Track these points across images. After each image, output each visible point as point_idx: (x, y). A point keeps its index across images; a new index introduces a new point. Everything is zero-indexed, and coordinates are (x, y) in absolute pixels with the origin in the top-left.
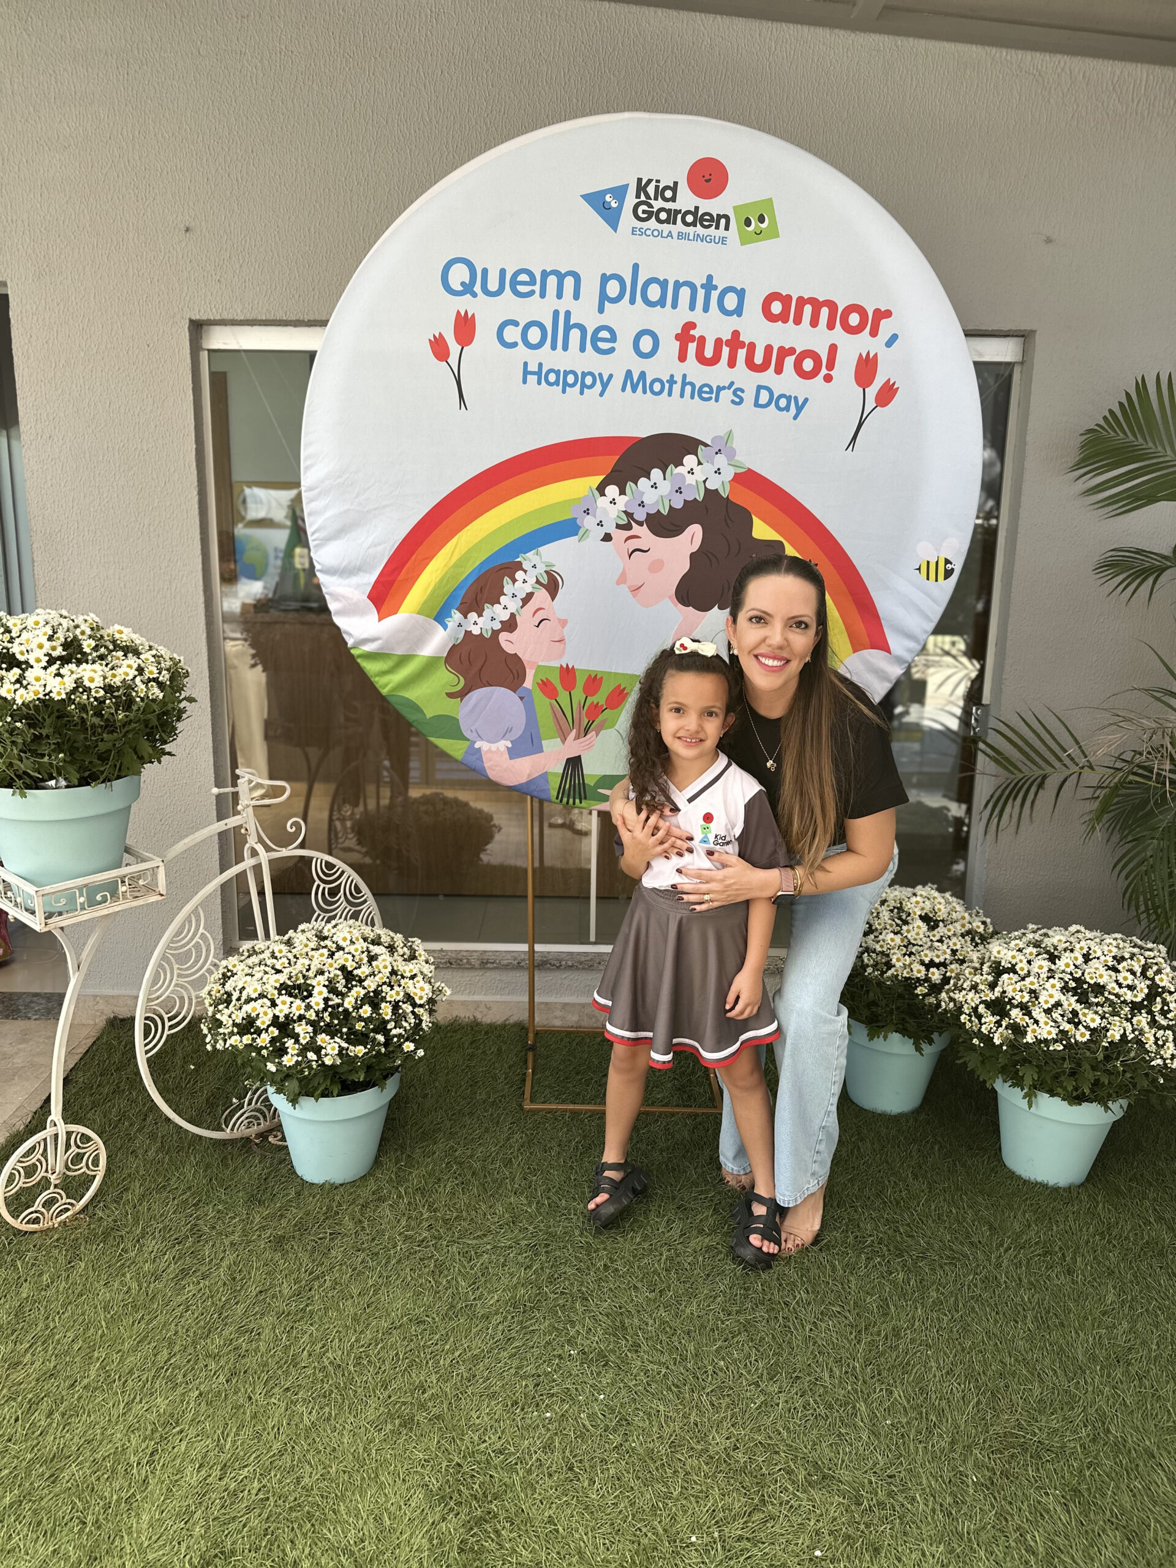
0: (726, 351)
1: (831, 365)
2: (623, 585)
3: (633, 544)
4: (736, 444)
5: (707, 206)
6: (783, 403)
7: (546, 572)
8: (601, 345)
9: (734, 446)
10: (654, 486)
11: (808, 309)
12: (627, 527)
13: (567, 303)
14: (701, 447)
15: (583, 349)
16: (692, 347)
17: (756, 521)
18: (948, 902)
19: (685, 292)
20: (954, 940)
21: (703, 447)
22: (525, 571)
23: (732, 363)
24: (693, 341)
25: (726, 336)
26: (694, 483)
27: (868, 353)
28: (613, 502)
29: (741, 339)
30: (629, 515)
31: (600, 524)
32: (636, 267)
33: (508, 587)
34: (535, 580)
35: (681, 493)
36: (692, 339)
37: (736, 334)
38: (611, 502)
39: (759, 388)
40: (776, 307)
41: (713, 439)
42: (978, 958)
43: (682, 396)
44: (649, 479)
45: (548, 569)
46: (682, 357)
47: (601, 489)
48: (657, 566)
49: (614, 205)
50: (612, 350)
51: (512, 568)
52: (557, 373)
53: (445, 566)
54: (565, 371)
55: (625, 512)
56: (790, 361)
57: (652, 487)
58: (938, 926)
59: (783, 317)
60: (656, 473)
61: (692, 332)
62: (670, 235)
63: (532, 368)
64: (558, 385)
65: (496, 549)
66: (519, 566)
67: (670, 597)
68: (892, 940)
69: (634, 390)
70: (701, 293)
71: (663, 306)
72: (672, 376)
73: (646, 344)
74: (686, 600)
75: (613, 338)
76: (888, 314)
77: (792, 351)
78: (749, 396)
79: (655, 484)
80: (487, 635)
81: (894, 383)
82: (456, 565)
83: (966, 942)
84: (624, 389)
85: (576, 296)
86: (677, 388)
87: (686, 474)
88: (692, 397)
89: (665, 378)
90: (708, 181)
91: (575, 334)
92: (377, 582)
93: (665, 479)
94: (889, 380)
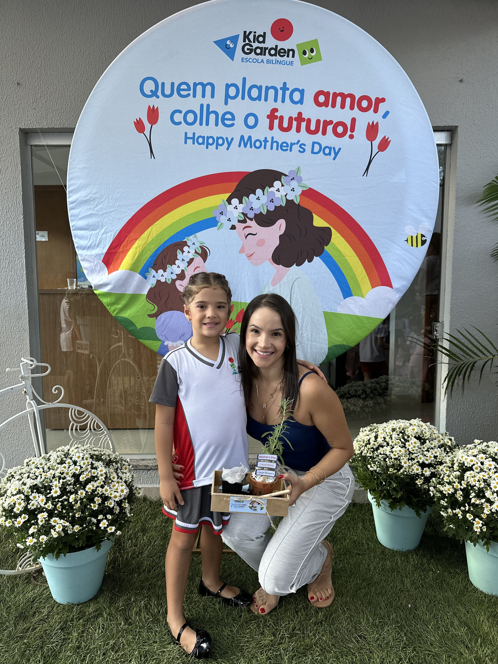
0: (295, 123)
1: (353, 130)
2: (243, 254)
3: (248, 231)
4: (302, 174)
5: (282, 45)
6: (327, 151)
7: (200, 246)
8: (227, 122)
9: (301, 176)
10: (258, 199)
11: (339, 99)
12: (244, 221)
13: (208, 100)
14: (283, 177)
15: (217, 124)
16: (276, 122)
17: (315, 217)
18: (430, 429)
19: (271, 92)
20: (436, 450)
21: (284, 177)
22: (189, 247)
23: (298, 130)
24: (277, 119)
25: (295, 115)
26: (280, 197)
27: (373, 122)
28: (236, 208)
29: (303, 117)
30: (245, 215)
31: (229, 220)
32: (244, 79)
33: (180, 255)
34: (194, 252)
35: (273, 202)
36: (276, 117)
37: (300, 114)
38: (235, 208)
39: (314, 143)
40: (322, 99)
41: (290, 172)
42: (450, 461)
43: (272, 148)
44: (255, 195)
45: (201, 245)
46: (271, 127)
47: (229, 201)
48: (261, 243)
49: (232, 46)
50: (233, 125)
51: (181, 245)
52: (203, 138)
53: (144, 244)
54: (207, 137)
55: (243, 213)
56: (330, 128)
57: (257, 199)
58: (426, 443)
59: (326, 104)
60: (259, 191)
61: (276, 114)
62: (262, 61)
63: (190, 135)
64: (204, 144)
65: (172, 234)
66: (185, 244)
67: (269, 260)
68: (400, 451)
69: (245, 146)
70: (280, 92)
71: (260, 100)
72: (266, 138)
73: (251, 121)
74: (278, 261)
75: (233, 118)
76: (383, 100)
77: (331, 122)
78: (308, 148)
79: (259, 197)
80: (169, 282)
81: (388, 138)
82: (150, 243)
83: (442, 451)
84: (240, 146)
85: (213, 96)
86: (269, 144)
87: (275, 192)
88: (277, 149)
89: (262, 139)
90: (282, 31)
91: (212, 117)
92: (107, 253)
93: (264, 195)
94: (385, 137)
